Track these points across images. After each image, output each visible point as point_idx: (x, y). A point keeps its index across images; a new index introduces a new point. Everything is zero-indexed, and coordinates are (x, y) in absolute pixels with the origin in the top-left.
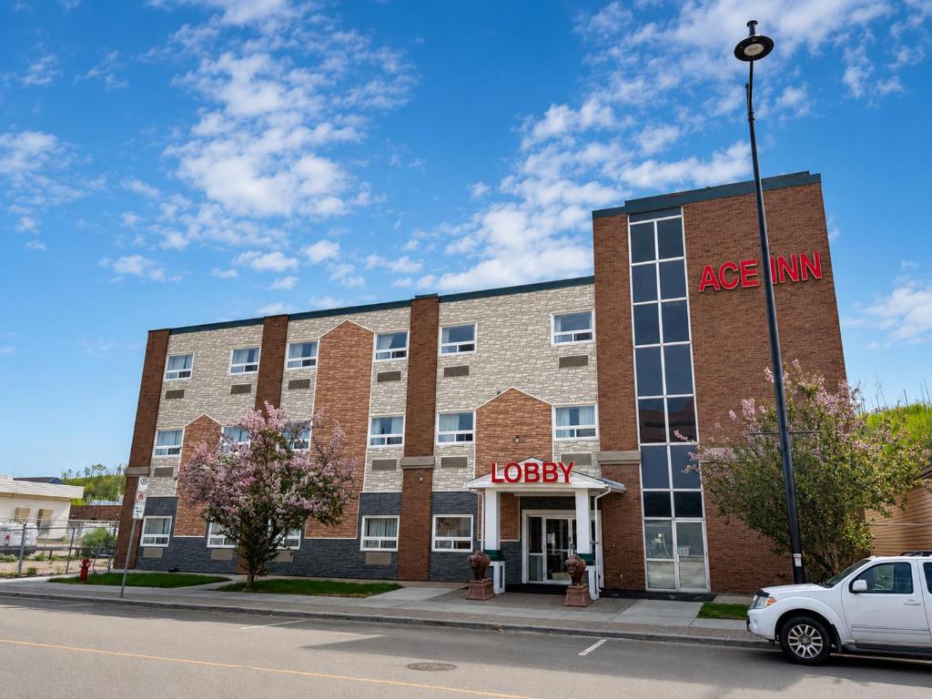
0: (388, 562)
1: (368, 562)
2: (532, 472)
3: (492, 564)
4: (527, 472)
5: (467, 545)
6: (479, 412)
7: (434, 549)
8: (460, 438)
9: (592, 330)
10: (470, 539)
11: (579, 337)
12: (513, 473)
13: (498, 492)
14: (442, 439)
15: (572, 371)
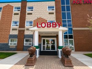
0: (15, 47)
1: (10, 47)
2: (49, 25)
3: (36, 49)
4: (48, 25)
5: (31, 44)
6: (34, 21)
7: (24, 45)
8: (30, 25)
9: (55, 9)
10: (32, 43)
11: (52, 10)
12: (43, 25)
13: (38, 32)
14: (26, 25)
15: (51, 15)
